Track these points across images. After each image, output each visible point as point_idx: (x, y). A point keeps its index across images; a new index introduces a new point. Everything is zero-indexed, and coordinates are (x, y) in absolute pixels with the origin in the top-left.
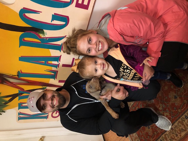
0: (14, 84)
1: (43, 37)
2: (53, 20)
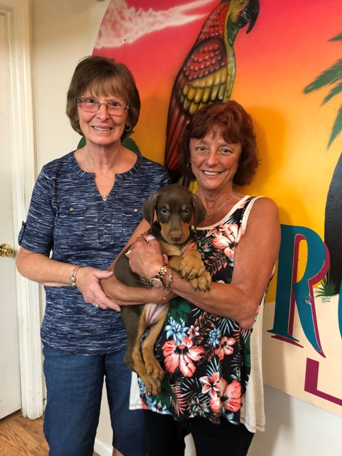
1: (314, 290)
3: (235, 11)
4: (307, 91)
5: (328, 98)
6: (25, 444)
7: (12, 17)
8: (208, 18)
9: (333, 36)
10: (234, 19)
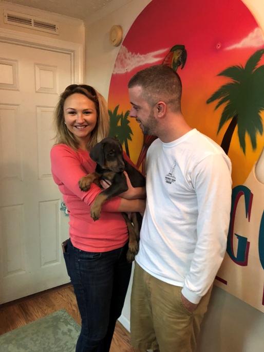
0: (143, 160)
2: (239, 237)
3: (176, 56)
4: (208, 102)
5: (217, 107)
6: (71, 301)
7: (74, 55)
8: (164, 60)
9: (219, 73)
10: (176, 62)
